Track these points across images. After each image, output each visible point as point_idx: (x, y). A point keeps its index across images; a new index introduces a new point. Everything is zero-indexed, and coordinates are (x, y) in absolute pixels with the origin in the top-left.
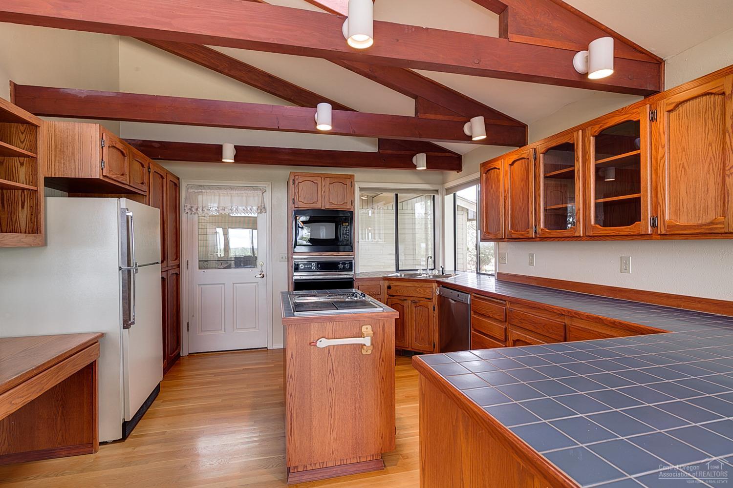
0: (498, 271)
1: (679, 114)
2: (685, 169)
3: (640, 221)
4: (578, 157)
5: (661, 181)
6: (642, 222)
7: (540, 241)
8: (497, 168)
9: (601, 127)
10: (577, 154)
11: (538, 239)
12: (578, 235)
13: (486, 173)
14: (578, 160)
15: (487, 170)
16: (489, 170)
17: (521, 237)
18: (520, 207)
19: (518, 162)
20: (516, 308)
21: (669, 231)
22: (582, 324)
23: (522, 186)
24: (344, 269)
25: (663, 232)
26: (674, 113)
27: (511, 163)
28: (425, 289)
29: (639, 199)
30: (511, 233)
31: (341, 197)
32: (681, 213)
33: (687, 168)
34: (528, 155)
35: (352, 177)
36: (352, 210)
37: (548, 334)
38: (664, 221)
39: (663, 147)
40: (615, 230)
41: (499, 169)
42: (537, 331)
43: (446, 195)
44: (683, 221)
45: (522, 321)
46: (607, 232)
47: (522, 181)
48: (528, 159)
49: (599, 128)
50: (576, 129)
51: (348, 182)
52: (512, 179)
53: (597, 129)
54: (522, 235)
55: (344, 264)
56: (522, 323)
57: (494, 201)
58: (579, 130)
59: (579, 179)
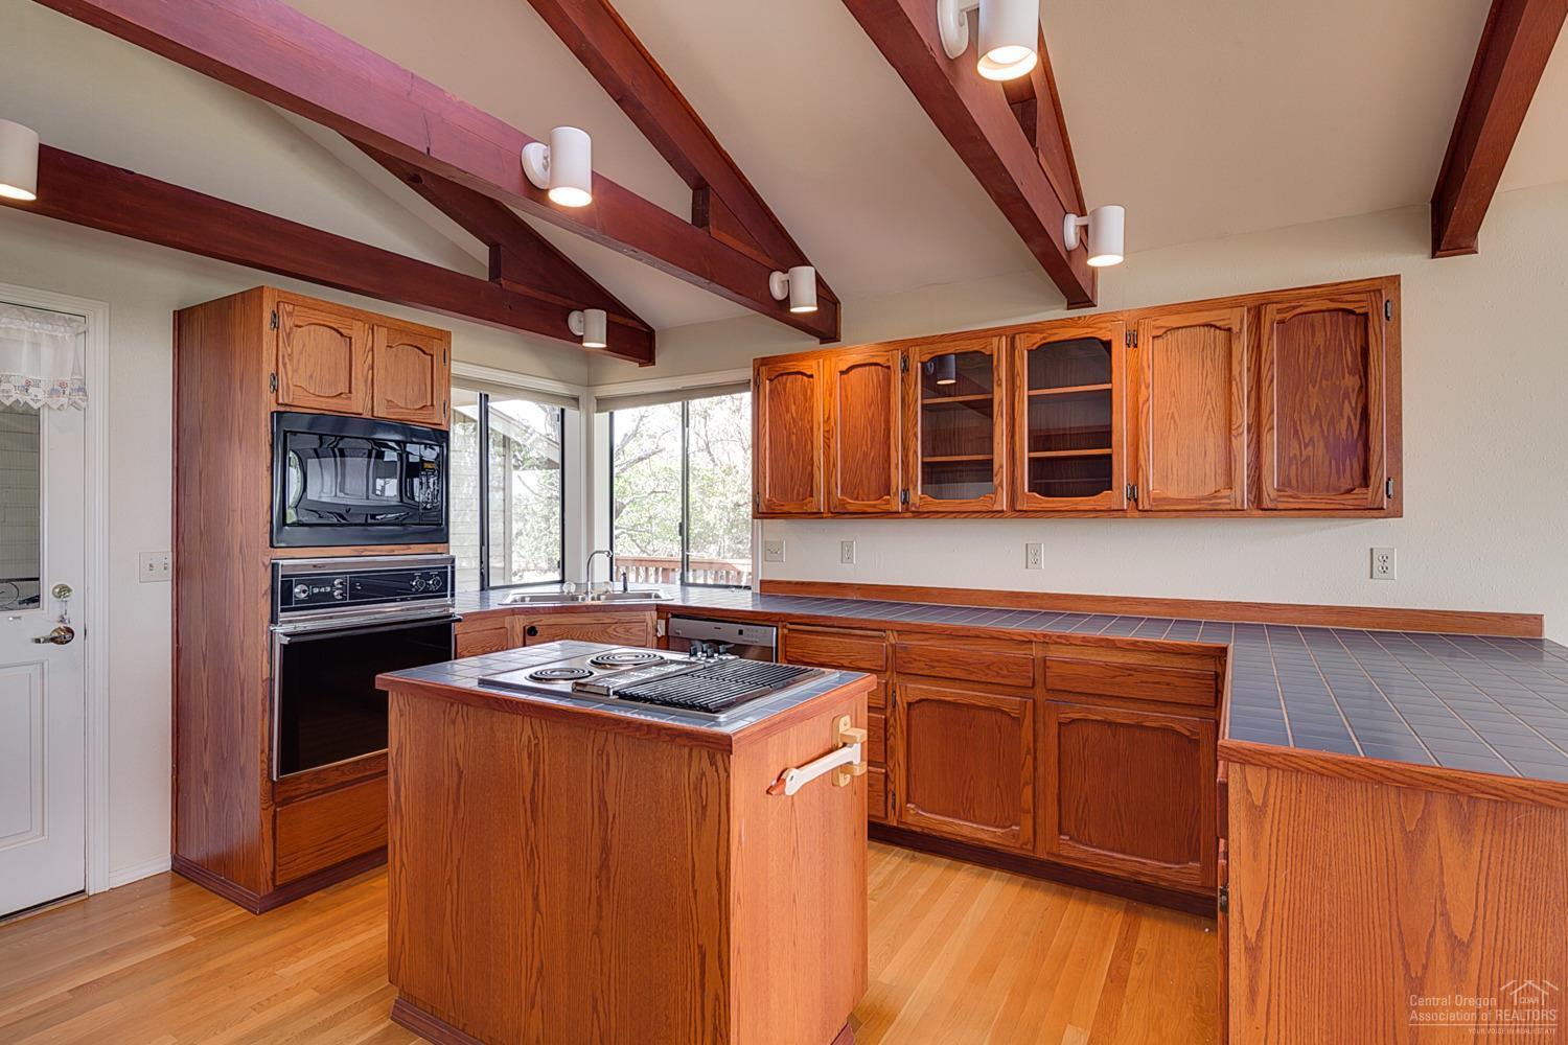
0: (760, 578)
1: (1167, 344)
2: (1175, 422)
3: (1111, 489)
4: (1000, 380)
5: (1144, 434)
6: (1115, 492)
7: (914, 517)
8: (803, 374)
9: (1044, 338)
10: (998, 375)
11: (910, 514)
12: (999, 509)
13: (771, 380)
14: (1000, 385)
15: (777, 374)
16: (782, 375)
17: (869, 510)
18: (866, 455)
19: (859, 369)
20: (913, 642)
21: (1156, 506)
22: (1068, 652)
23: (870, 415)
24: (427, 594)
25: (1147, 507)
26: (1160, 340)
27: (844, 369)
28: (628, 626)
29: (1109, 457)
30: (843, 503)
31: (416, 388)
32: (1170, 481)
33: (1177, 420)
34: (888, 360)
35: (444, 336)
36: (444, 428)
37: (999, 680)
38: (1148, 492)
39: (1147, 387)
40: (1069, 502)
41: (811, 376)
42: (973, 678)
43: (598, 411)
44: (1172, 493)
45: (935, 664)
46: (1054, 505)
47: (870, 406)
48: (888, 367)
49: (1041, 340)
50: (997, 332)
51: (436, 348)
52: (844, 399)
53: (1037, 340)
54: (874, 506)
55: (426, 576)
56: (934, 667)
57: (794, 438)
58: (1001, 336)
59: (1002, 417)
